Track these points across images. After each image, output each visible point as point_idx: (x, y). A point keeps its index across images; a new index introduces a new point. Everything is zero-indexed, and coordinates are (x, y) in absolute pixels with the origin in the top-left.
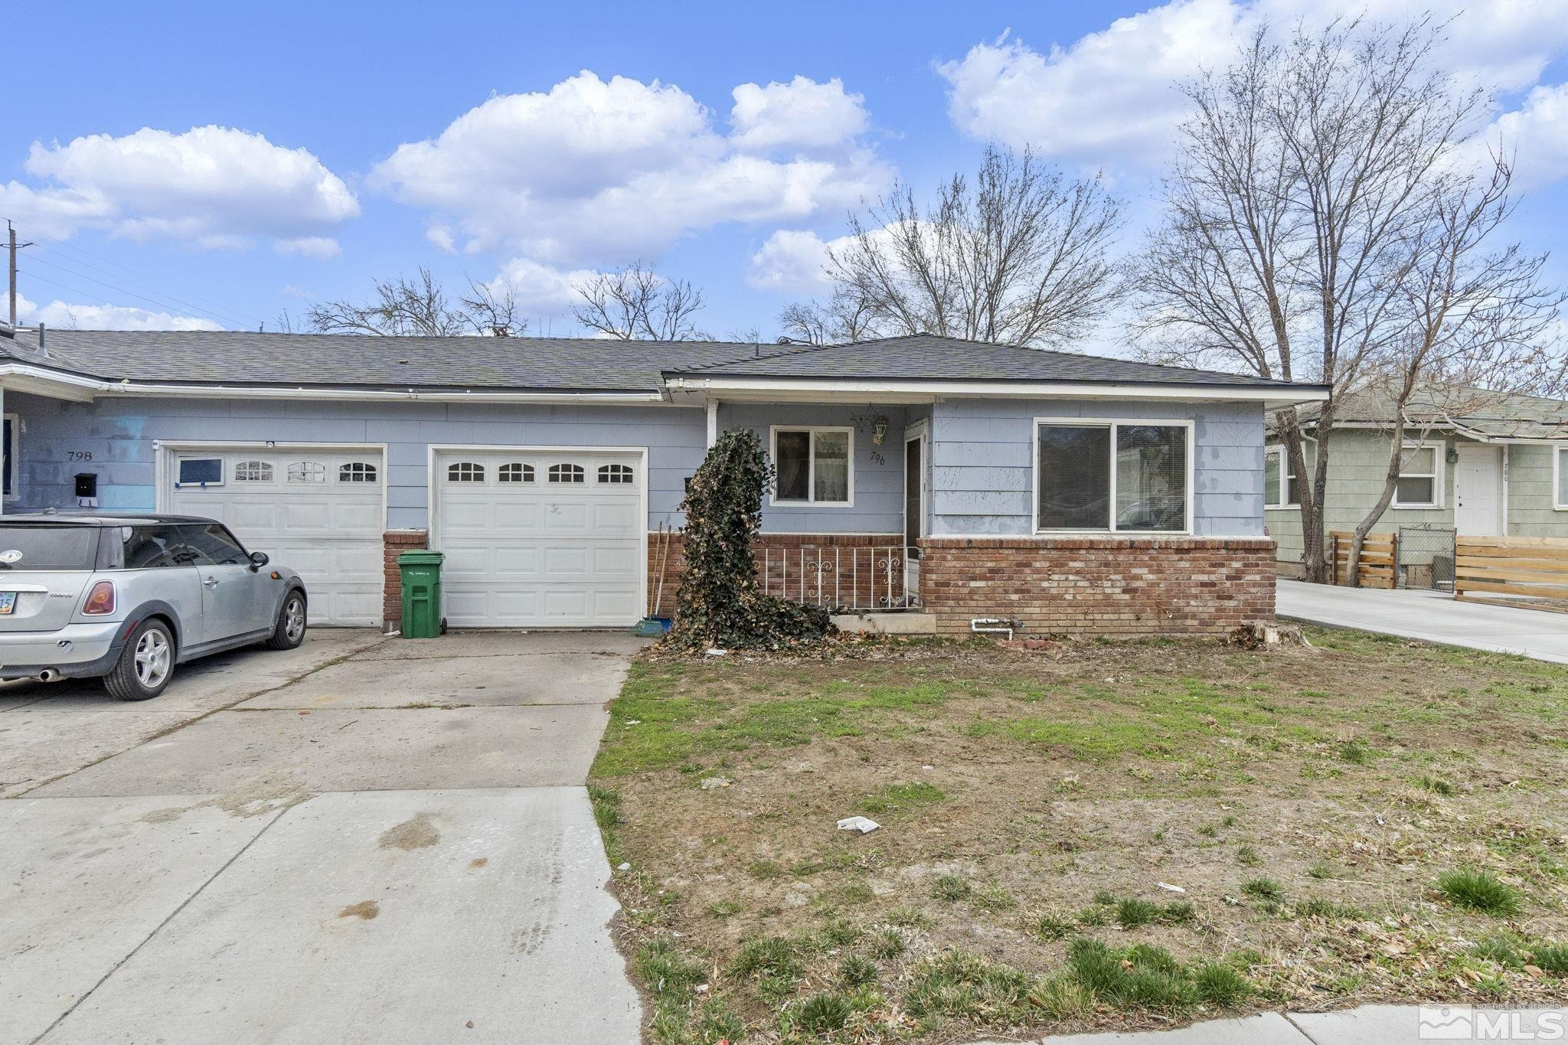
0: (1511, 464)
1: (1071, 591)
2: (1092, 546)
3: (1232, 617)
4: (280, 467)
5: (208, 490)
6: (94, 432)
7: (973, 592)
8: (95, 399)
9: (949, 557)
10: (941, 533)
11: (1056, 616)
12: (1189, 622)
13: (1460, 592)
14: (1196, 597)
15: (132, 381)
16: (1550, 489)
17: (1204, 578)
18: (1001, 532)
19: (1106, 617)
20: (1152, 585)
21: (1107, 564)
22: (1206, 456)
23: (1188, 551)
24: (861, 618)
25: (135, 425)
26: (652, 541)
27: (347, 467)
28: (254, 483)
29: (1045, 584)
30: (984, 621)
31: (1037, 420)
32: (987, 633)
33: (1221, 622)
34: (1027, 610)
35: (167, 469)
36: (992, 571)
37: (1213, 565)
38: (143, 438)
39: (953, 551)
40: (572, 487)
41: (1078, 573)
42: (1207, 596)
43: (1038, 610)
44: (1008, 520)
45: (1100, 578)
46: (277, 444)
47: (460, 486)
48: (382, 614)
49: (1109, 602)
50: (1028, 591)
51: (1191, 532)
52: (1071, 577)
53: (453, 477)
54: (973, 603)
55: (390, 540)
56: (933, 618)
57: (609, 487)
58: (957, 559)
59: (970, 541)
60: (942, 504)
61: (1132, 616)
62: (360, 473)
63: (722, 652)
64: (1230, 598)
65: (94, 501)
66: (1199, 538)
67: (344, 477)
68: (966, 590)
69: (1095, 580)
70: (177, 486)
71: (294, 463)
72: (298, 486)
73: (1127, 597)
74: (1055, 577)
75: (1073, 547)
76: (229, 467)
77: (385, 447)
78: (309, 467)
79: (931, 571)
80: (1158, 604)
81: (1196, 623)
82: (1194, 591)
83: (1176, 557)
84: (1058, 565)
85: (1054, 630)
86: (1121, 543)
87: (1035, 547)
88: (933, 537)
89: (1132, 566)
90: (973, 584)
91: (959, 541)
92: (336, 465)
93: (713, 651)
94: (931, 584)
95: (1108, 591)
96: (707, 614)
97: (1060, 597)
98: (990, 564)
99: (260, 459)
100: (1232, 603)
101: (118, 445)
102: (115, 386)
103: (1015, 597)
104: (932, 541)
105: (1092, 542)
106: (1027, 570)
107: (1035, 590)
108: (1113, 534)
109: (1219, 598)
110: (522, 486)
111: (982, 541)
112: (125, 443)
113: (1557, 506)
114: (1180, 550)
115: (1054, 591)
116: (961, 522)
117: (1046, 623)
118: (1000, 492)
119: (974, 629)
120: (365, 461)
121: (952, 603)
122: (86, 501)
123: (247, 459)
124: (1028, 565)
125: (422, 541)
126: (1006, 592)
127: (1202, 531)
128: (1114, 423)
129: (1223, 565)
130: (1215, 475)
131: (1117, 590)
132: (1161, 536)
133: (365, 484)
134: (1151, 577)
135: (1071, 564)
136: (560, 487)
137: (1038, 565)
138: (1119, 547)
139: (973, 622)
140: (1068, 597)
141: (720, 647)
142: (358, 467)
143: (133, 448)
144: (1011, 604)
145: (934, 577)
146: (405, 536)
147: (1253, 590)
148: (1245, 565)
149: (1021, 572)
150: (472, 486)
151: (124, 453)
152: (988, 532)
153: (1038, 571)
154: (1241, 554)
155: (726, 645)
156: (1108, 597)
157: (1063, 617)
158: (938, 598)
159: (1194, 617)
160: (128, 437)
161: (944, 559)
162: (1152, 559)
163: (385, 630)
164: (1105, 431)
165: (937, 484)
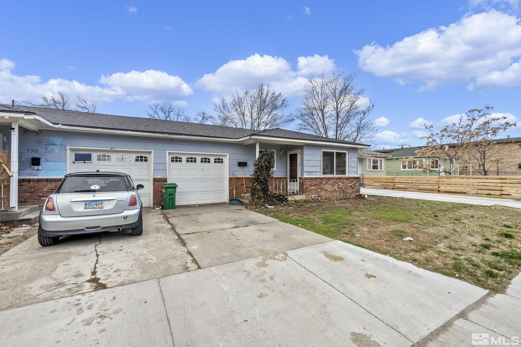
0: (361, 162)
1: (329, 188)
2: (333, 178)
3: (354, 193)
4: (114, 156)
5: (86, 164)
6: (38, 142)
7: (312, 189)
8: (39, 130)
9: (308, 181)
10: (305, 176)
11: (326, 194)
13: (364, 187)
14: (349, 189)
15: (63, 125)
16: (367, 167)
17: (350, 185)
18: (316, 176)
19: (335, 194)
20: (342, 186)
21: (335, 182)
22: (349, 158)
23: (348, 179)
24: (291, 196)
25: (58, 140)
26: (230, 179)
27: (138, 157)
28: (104, 162)
29: (325, 187)
30: (315, 196)
31: (323, 150)
32: (315, 199)
33: (352, 194)
34: (322, 193)
35: (70, 156)
36: (315, 184)
37: (351, 182)
38: (61, 145)
39: (308, 180)
40: (207, 164)
41: (330, 184)
42: (350, 189)
43: (323, 193)
44: (317, 173)
45: (334, 185)
46: (115, 149)
47: (175, 164)
48: (152, 203)
49: (335, 191)
50: (322, 189)
51: (347, 175)
52: (329, 185)
53: (173, 161)
54: (312, 192)
55: (155, 180)
56: (305, 196)
57: (217, 164)
58: (309, 182)
59: (312, 178)
60: (306, 169)
61: (339, 194)
62: (142, 159)
63: (272, 207)
64: (354, 189)
65: (40, 167)
66: (349, 176)
67: (137, 160)
68: (311, 189)
69: (333, 186)
70: (74, 162)
71: (118, 155)
72: (121, 163)
73: (338, 189)
74: (326, 185)
75: (329, 179)
76: (94, 156)
77: (153, 151)
78: (124, 157)
79: (304, 185)
80: (343, 191)
81: (349, 194)
82: (348, 187)
83: (346, 180)
84: (327, 183)
85: (326, 197)
86: (337, 177)
87: (323, 179)
89: (339, 182)
90: (312, 188)
91: (310, 178)
92: (134, 156)
93: (269, 207)
94: (304, 188)
95: (335, 188)
96: (264, 197)
97: (327, 190)
98: (315, 183)
99: (107, 154)
100: (354, 190)
101: (50, 148)
102: (56, 126)
103: (319, 190)
104: (305, 178)
106: (322, 184)
107: (323, 188)
108: (335, 176)
109: (352, 189)
110: (193, 164)
111: (314, 178)
112: (53, 147)
113: (368, 170)
114: (347, 179)
115: (326, 189)
116: (309, 173)
117: (325, 196)
118: (316, 166)
119: (313, 198)
120: (144, 155)
121: (308, 192)
122: (36, 167)
123: (101, 154)
124: (322, 183)
125: (165, 180)
126: (318, 189)
128: (335, 151)
129: (353, 182)
130: (351, 163)
131: (337, 188)
132: (343, 176)
133: (144, 162)
134: (342, 185)
135: (329, 182)
136: (204, 164)
137: (323, 183)
138: (337, 179)
139: (313, 196)
140: (329, 190)
142: (141, 157)
143: (57, 149)
144: (319, 192)
145: (305, 186)
146: (160, 179)
147: (357, 187)
148: (356, 182)
149: (321, 184)
150: (178, 164)
151: (53, 150)
152: (314, 176)
153: (324, 184)
154: (355, 180)
155: (272, 205)
156: (335, 189)
157: (328, 194)
158: (306, 191)
159: (348, 193)
160: (54, 145)
161: (307, 182)
162: (342, 181)
163: (154, 208)
164: (333, 153)
165: (304, 165)
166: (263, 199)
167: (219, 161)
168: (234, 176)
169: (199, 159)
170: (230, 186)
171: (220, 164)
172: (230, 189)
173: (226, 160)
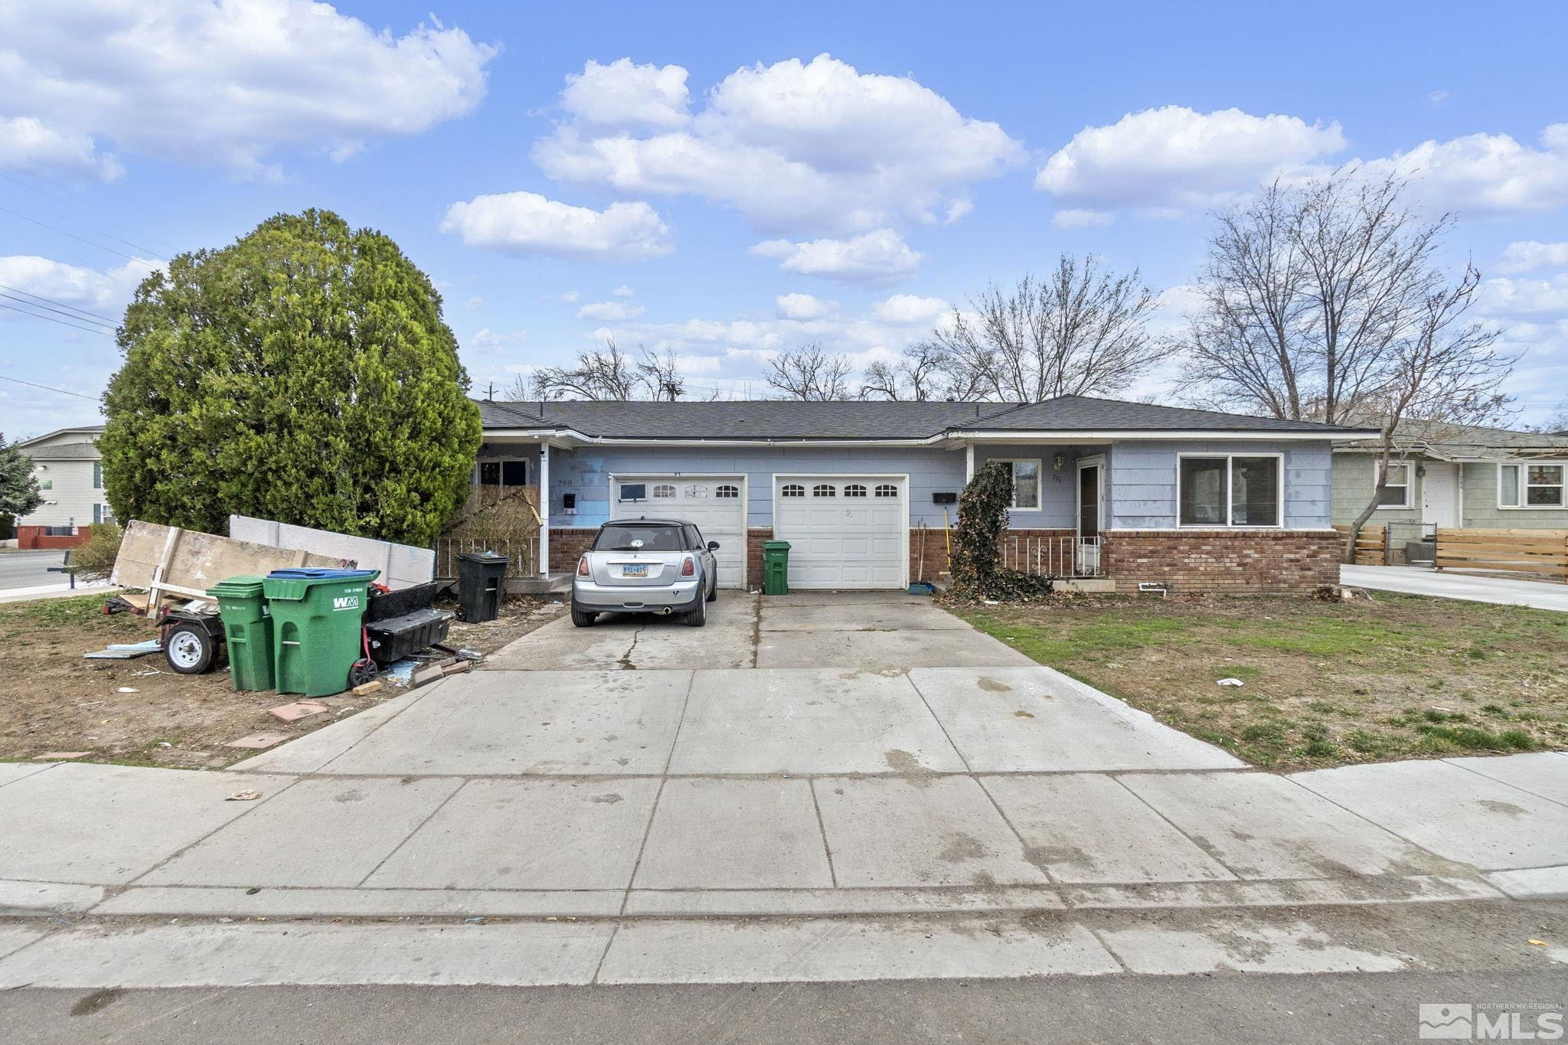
0: (1464, 477)
1: (1203, 565)
2: (1218, 536)
3: (1311, 582)
4: (681, 488)
5: (638, 503)
6: (573, 468)
7: (1139, 565)
8: (574, 448)
9: (1124, 543)
10: (1117, 528)
11: (1193, 582)
12: (1282, 585)
13: (1441, 567)
14: (1286, 569)
15: (604, 437)
16: (1495, 494)
17: (1292, 556)
18: (1156, 527)
19: (1226, 582)
20: (1258, 561)
21: (1227, 548)
22: (1292, 475)
23: (1281, 539)
24: (1068, 582)
25: (597, 464)
26: (913, 534)
27: (720, 488)
28: (665, 499)
29: (1186, 561)
30: (1147, 584)
31: (1179, 454)
32: (1149, 592)
33: (1303, 585)
34: (1175, 577)
35: (614, 490)
36: (1151, 552)
37: (1298, 548)
38: (602, 471)
39: (1127, 539)
40: (859, 499)
41: (1208, 553)
42: (1294, 568)
43: (1181, 577)
44: (1161, 519)
45: (1222, 557)
46: (682, 475)
47: (790, 500)
48: (745, 581)
49: (1228, 573)
50: (1175, 565)
51: (1281, 526)
52: (1203, 556)
53: (785, 494)
54: (1140, 573)
55: (751, 534)
56: (1113, 582)
57: (882, 500)
58: (1129, 544)
59: (1138, 533)
60: (1118, 509)
61: (1243, 581)
62: (728, 492)
63: (996, 603)
64: (1309, 569)
65: (574, 511)
66: (1287, 530)
67: (719, 495)
68: (1135, 565)
69: (1219, 558)
70: (620, 501)
71: (687, 486)
72: (692, 501)
73: (1240, 569)
74: (1193, 556)
75: (1204, 537)
76: (650, 488)
77: (746, 475)
78: (697, 489)
79: (1112, 553)
80: (1261, 574)
81: (1286, 586)
82: (1285, 565)
83: (1273, 543)
84: (1195, 548)
85: (1192, 590)
86: (1237, 533)
87: (1180, 536)
88: (1112, 530)
89: (1243, 548)
90: (1139, 560)
91: (1130, 533)
92: (713, 487)
93: (988, 602)
94: (1112, 561)
95: (1228, 565)
96: (978, 579)
97: (1196, 569)
98: (1150, 548)
99: (669, 484)
100: (1310, 573)
101: (588, 476)
102: (595, 440)
103: (1166, 569)
104: (1113, 533)
105: (1217, 533)
106: (1175, 552)
107: (1179, 564)
108: (1230, 527)
109: (1302, 569)
110: (828, 499)
111: (1146, 533)
112: (591, 475)
113: (1500, 507)
114: (1276, 538)
115: (1191, 565)
116: (1130, 521)
117: (1187, 586)
118: (1155, 501)
119: (1141, 589)
120: (731, 484)
121: (1126, 572)
122: (569, 511)
123: (661, 484)
124: (1175, 548)
125: (769, 534)
126: (1161, 566)
127: (1289, 525)
128: (1230, 455)
129: (1304, 548)
130: (1298, 488)
131: (1235, 565)
132: (1263, 529)
133: (731, 498)
134: (1256, 555)
135: (1203, 547)
136: (852, 499)
137: (1181, 548)
138: (1236, 536)
139: (1140, 585)
140: (1201, 568)
141: (991, 600)
142: (727, 488)
143: (596, 478)
144: (1164, 573)
145: (1114, 556)
146: (760, 531)
147: (1325, 564)
148: (1319, 548)
149: (1171, 553)
150: (797, 500)
151: (591, 481)
152: (1148, 527)
153: (1182, 552)
154: (1317, 541)
155: (996, 598)
156: (1228, 569)
157: (1198, 582)
158: (1117, 570)
159: (1285, 582)
160: (593, 471)
161: (1121, 544)
162: (1256, 544)
163: (748, 591)
164: (1224, 461)
165: (1115, 496)
166: (977, 582)
167: (887, 491)
168: (922, 528)
169: (840, 488)
170: (912, 551)
171: (890, 499)
172: (912, 559)
173: (904, 489)
